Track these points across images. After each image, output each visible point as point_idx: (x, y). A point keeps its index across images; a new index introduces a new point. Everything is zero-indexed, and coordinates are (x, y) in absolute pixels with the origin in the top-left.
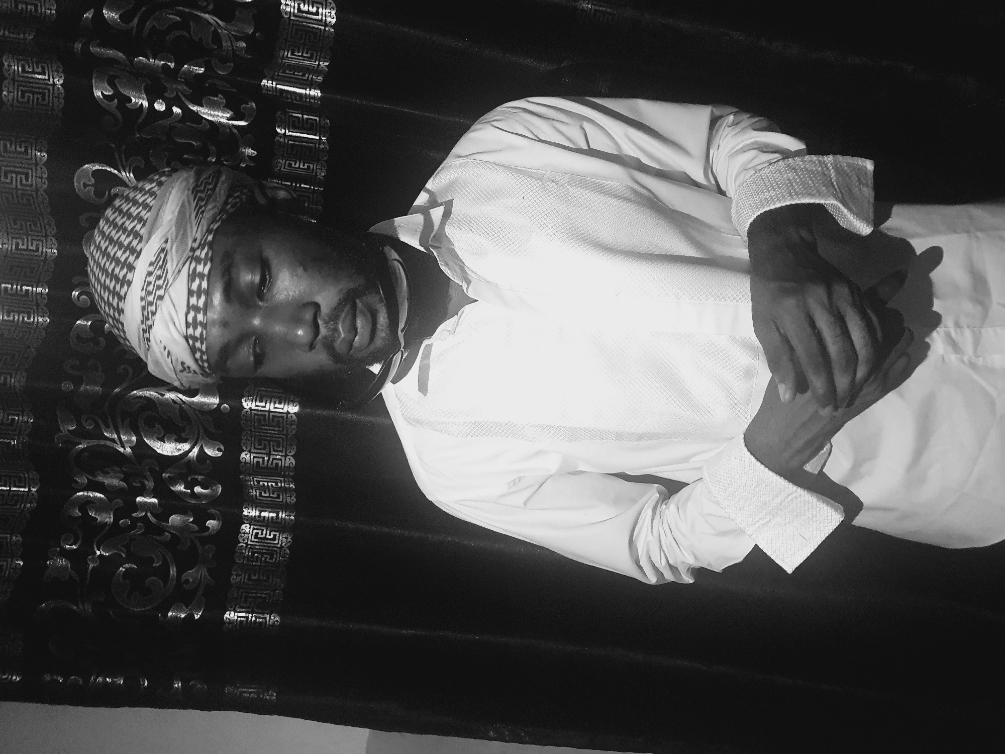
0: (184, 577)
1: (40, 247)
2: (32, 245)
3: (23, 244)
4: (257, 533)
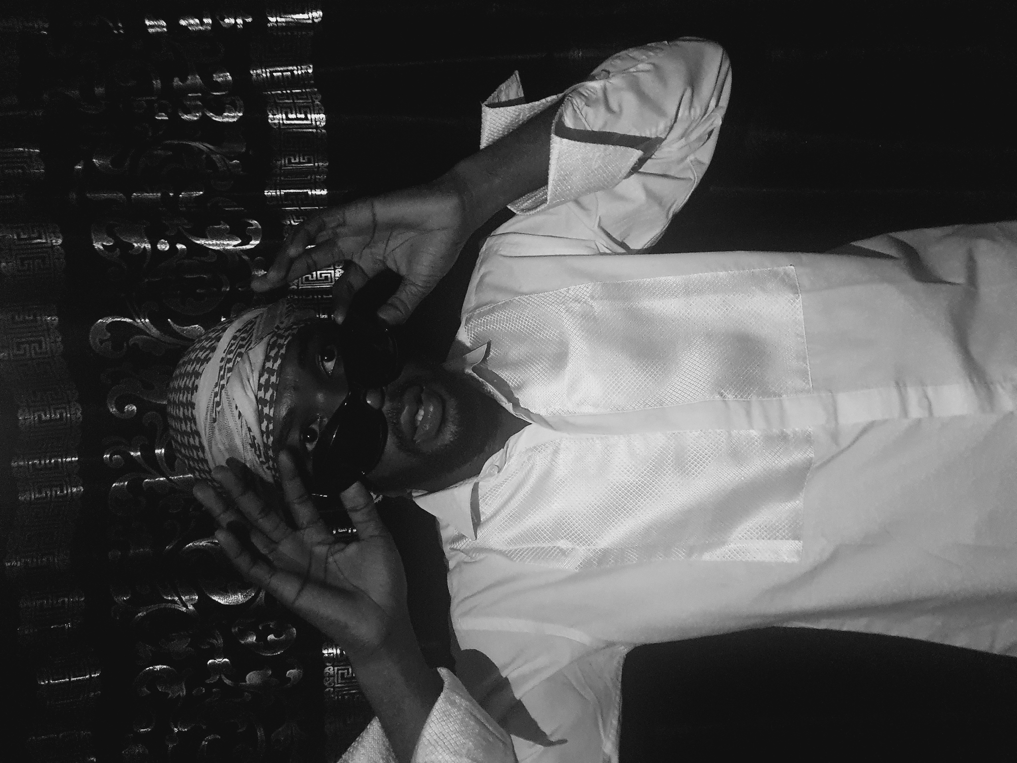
0: (273, 737)
1: (64, 415)
2: (55, 415)
3: (46, 416)
4: (343, 674)
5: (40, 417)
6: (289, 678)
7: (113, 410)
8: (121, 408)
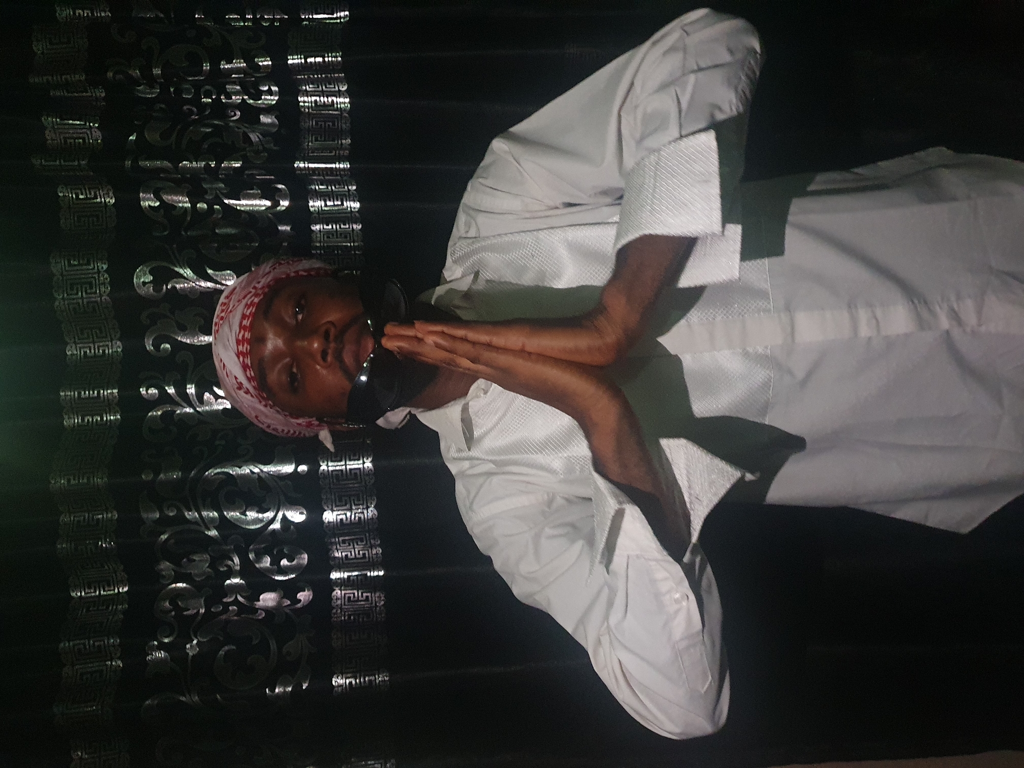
0: (284, 650)
1: (107, 352)
2: (99, 351)
3: (90, 352)
4: (349, 598)
5: (85, 353)
6: (300, 600)
7: (150, 347)
8: (157, 346)
